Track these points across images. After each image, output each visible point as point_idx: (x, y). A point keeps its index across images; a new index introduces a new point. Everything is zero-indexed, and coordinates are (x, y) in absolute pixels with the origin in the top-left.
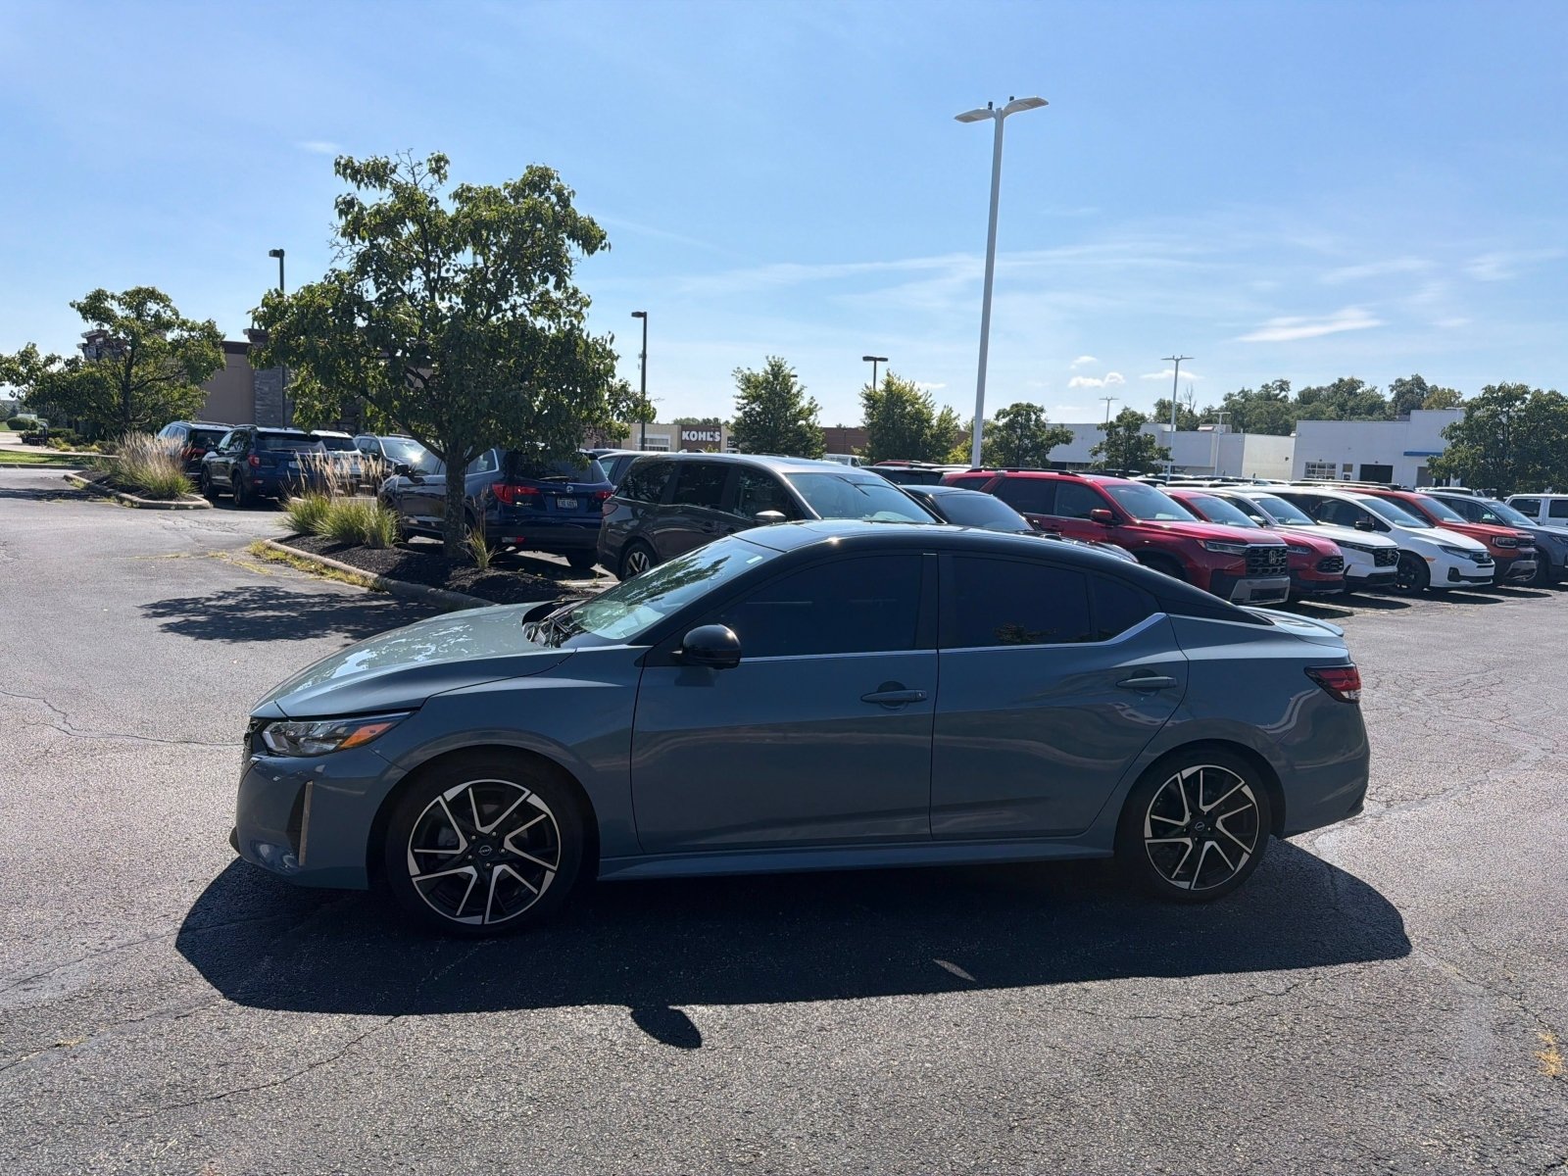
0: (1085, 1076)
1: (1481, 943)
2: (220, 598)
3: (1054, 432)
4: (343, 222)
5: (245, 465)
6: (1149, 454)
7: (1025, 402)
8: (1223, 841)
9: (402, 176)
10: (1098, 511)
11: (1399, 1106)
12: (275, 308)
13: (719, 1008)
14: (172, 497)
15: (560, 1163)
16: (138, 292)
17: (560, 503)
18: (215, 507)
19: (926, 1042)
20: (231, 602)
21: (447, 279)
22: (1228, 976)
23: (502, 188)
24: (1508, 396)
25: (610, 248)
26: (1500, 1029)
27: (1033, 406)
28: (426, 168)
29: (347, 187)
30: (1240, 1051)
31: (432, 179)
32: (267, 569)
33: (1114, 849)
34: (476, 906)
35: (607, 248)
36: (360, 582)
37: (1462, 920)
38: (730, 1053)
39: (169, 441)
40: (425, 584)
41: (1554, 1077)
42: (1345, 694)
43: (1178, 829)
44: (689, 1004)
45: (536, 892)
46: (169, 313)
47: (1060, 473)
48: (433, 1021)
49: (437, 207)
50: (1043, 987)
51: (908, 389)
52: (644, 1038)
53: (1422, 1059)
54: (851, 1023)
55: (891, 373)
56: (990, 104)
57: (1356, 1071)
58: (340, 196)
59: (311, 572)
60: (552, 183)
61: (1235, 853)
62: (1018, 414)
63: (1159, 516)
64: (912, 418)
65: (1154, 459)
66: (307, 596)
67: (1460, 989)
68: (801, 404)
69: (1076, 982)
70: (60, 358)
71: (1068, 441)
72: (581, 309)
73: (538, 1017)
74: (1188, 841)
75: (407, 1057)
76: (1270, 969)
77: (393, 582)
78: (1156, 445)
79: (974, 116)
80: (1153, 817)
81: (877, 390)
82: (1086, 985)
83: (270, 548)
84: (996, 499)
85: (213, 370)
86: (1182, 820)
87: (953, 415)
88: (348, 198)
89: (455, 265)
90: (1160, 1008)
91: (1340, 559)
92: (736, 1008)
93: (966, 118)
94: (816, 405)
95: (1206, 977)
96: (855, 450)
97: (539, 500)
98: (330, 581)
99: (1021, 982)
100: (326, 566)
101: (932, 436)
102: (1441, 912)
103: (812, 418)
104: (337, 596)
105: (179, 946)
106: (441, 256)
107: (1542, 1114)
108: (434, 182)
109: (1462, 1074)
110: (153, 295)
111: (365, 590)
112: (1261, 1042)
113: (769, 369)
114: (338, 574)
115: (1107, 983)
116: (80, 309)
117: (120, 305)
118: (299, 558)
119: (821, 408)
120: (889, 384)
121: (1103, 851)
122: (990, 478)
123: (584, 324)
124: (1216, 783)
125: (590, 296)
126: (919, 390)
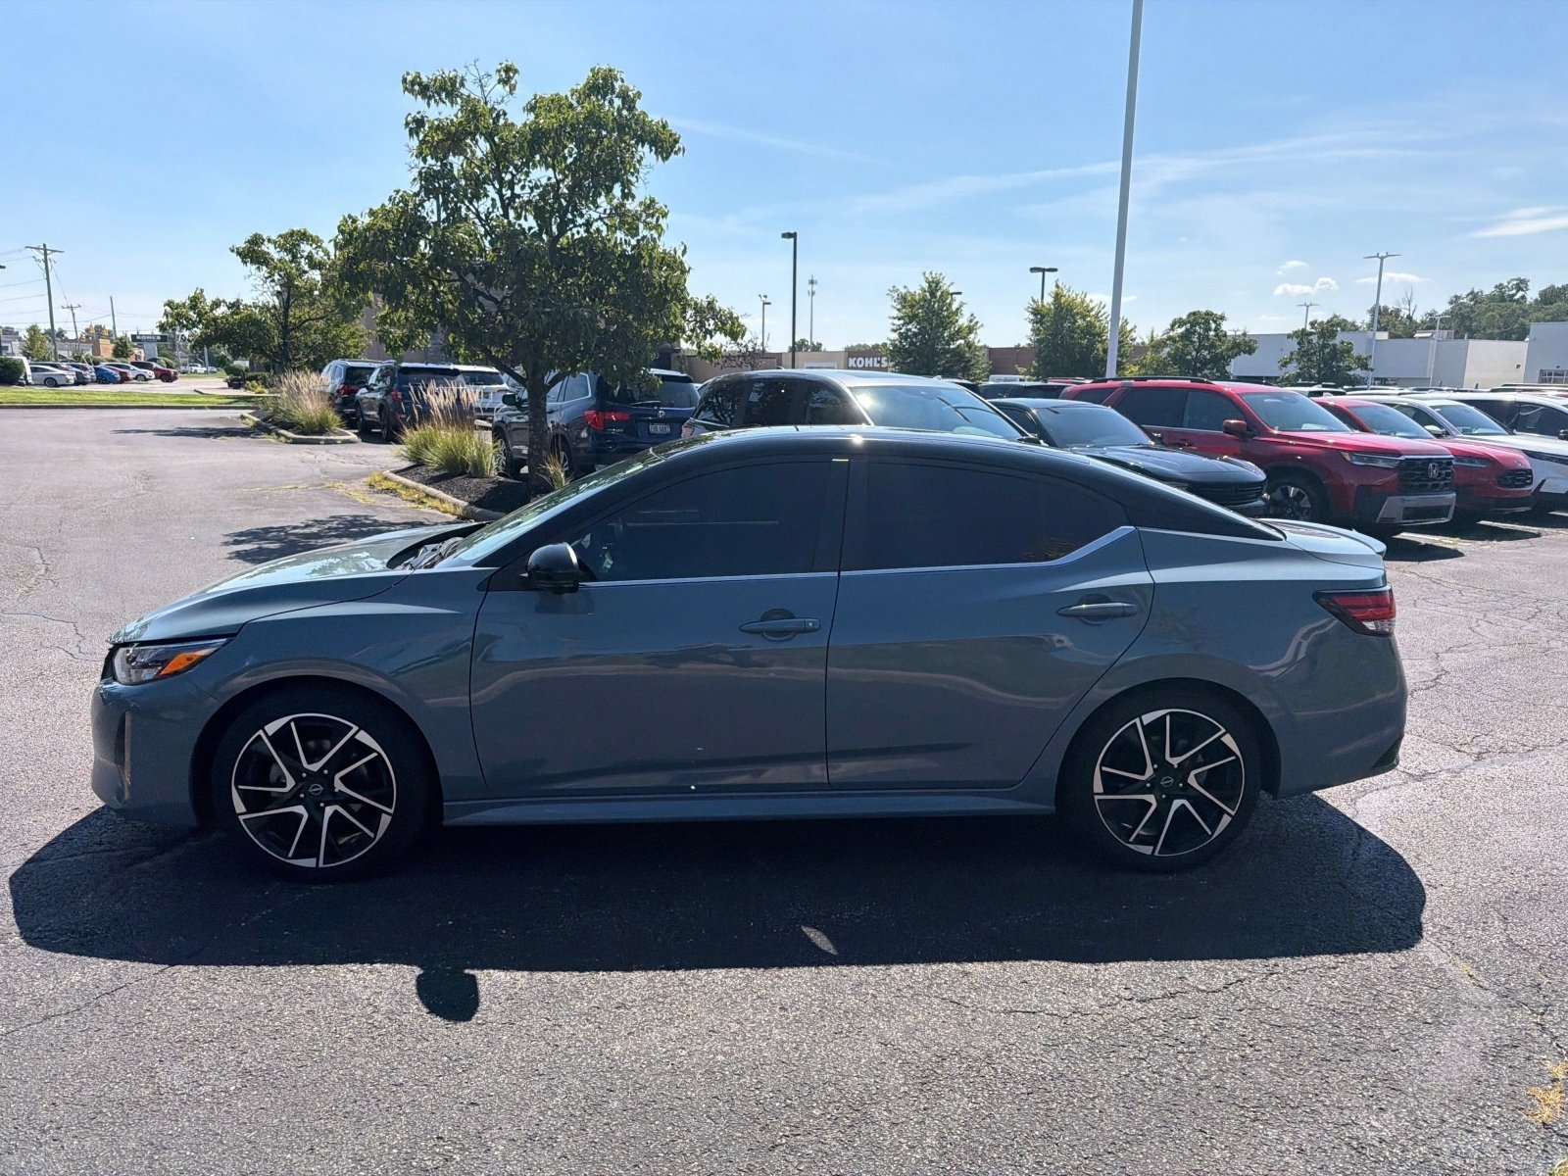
0: (905, 1084)
1: (1521, 937)
2: (307, 526)
3: (1235, 342)
4: (415, 143)
5: (389, 400)
6: (1346, 363)
7: (1203, 310)
8: (1197, 800)
9: (471, 89)
10: (1232, 421)
11: (1301, 1151)
12: (351, 234)
13: (518, 974)
14: (322, 432)
15: (224, 1152)
16: (292, 234)
17: (652, 428)
18: (363, 441)
19: (735, 1027)
20: (315, 530)
21: (519, 196)
22: (1159, 964)
23: (569, 95)
25: (684, 152)
26: (1494, 1054)
27: (1212, 314)
28: (495, 78)
29: (417, 105)
30: (1122, 1062)
31: (502, 90)
32: (371, 499)
33: (1056, 805)
34: (308, 847)
35: (681, 153)
36: (452, 508)
37: (1507, 907)
38: (498, 1030)
39: (329, 378)
41: (1544, 1124)
42: (1370, 625)
43: (1139, 783)
44: (487, 968)
45: (372, 835)
46: (321, 254)
47: (1192, 381)
48: (204, 973)
49: (506, 120)
50: (915, 966)
51: (1079, 300)
52: (416, 1006)
53: (1365, 1088)
54: (660, 1000)
55: (1060, 284)
57: (1265, 1099)
58: (409, 114)
59: (413, 501)
60: (617, 85)
61: (1213, 815)
62: (1196, 323)
63: (1305, 426)
64: (1082, 331)
66: (391, 525)
67: (1463, 996)
69: (958, 962)
70: (224, 302)
71: (1251, 351)
72: (658, 220)
73: (312, 974)
74: (1151, 798)
75: (148, 1013)
76: (1215, 958)
77: (478, 510)
78: (1355, 353)
80: (1104, 769)
81: (1045, 304)
82: (969, 967)
83: (386, 478)
84: (1115, 412)
85: (361, 308)
86: (1143, 774)
87: (1129, 328)
88: (418, 116)
89: (530, 181)
90: (1049, 1001)
92: (539, 975)
94: (977, 323)
95: (1126, 965)
96: (1019, 369)
97: (631, 426)
98: (427, 510)
99: (889, 960)
100: (428, 495)
102: (1482, 895)
103: (972, 336)
105: (12, 881)
106: (514, 172)
108: (504, 93)
109: (1411, 1112)
110: (304, 236)
111: (456, 517)
112: (1156, 1053)
113: (926, 286)
114: (436, 503)
115: (997, 966)
116: (239, 254)
117: (276, 248)
118: (406, 487)
119: (982, 325)
120: (1057, 297)
121: (1041, 807)
122: (1116, 388)
123: (660, 236)
124: (1187, 731)
125: (666, 206)
126: (1091, 301)
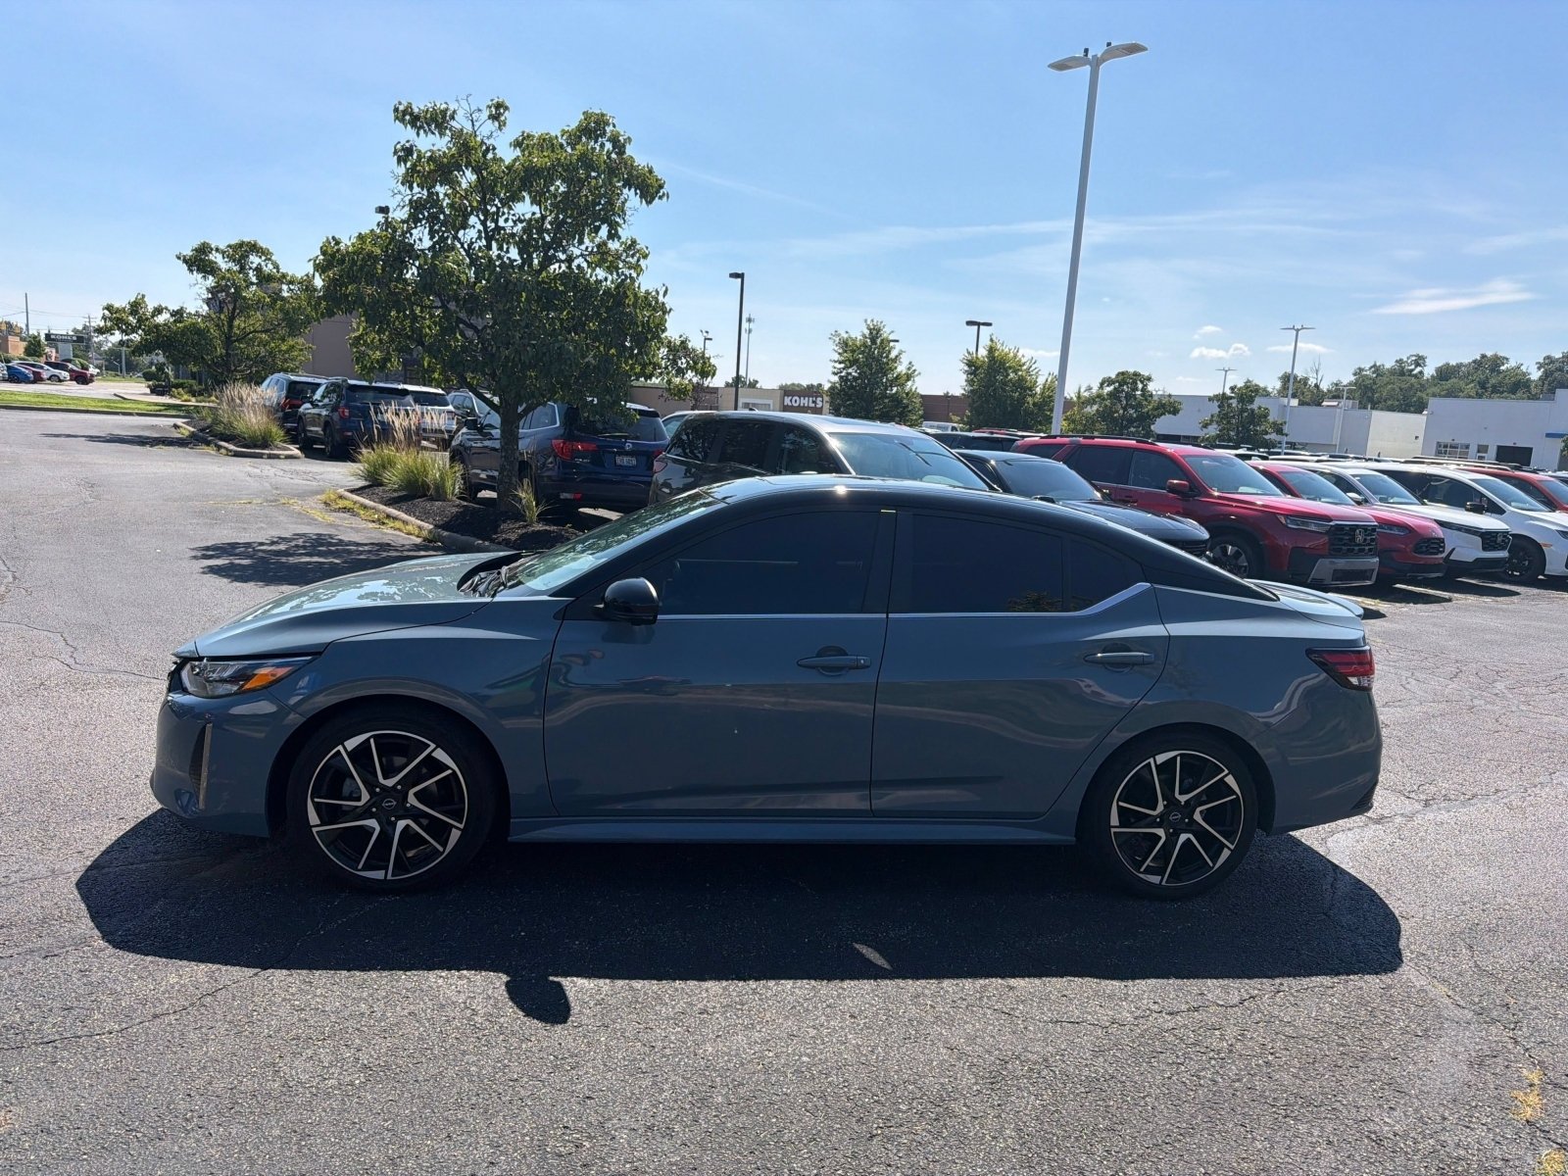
0: (976, 1083)
1: (1486, 963)
2: (273, 543)
3: (1160, 402)
4: (401, 170)
5: (336, 417)
6: (1263, 427)
7: (1131, 370)
8: (1201, 834)
9: (461, 122)
10: (1175, 481)
11: (1330, 1143)
13: (601, 982)
14: (265, 446)
15: (366, 1139)
16: (241, 245)
17: (619, 460)
18: (306, 457)
19: (813, 1032)
20: (282, 547)
21: (503, 228)
22: (1179, 982)
23: (559, 135)
25: (668, 197)
26: (1478, 1063)
27: (1140, 375)
28: (486, 114)
29: (406, 134)
30: (1163, 1067)
31: (491, 126)
32: (332, 518)
33: (1075, 836)
34: (378, 860)
35: (665, 198)
36: (416, 532)
37: (1471, 937)
38: (595, 1032)
39: (270, 391)
40: (474, 536)
41: (1528, 1121)
43: (1149, 819)
44: (572, 976)
45: (441, 849)
46: (270, 266)
47: (1138, 441)
48: (298, 977)
49: (495, 154)
50: (964, 981)
51: (1012, 354)
52: (510, 1009)
53: (1374, 1090)
54: (738, 1007)
55: (994, 339)
56: (1086, 51)
57: (1292, 1099)
58: (399, 143)
59: (373, 522)
60: (609, 129)
61: (1215, 849)
62: (1122, 383)
63: (1242, 489)
64: (1014, 385)
65: (1267, 433)
66: (358, 544)
67: (1445, 1013)
68: (899, 369)
69: (1002, 978)
70: (166, 308)
71: (1175, 412)
72: (638, 260)
73: (406, 979)
74: (1161, 832)
75: (255, 1013)
76: (1228, 977)
77: (446, 533)
78: (1271, 419)
79: (1069, 64)
80: (1121, 804)
81: (979, 356)
82: (1012, 982)
83: (341, 497)
84: (1065, 467)
85: (309, 323)
86: (1154, 809)
88: (408, 145)
89: (514, 215)
90: (1089, 1013)
91: (1442, 541)
92: (620, 983)
93: (1061, 66)
94: (915, 371)
95: (1152, 982)
96: (953, 418)
97: (598, 456)
98: (387, 531)
99: (940, 974)
100: (388, 516)
102: (1448, 925)
104: (389, 545)
105: (79, 885)
106: (499, 205)
107: (1500, 1164)
108: (494, 129)
109: (1416, 1111)
110: (254, 248)
111: (419, 541)
112: (1191, 1059)
113: (867, 332)
114: (398, 524)
115: (1037, 981)
116: (185, 261)
117: (224, 258)
118: (365, 507)
119: (920, 374)
120: (991, 350)
121: (1065, 838)
122: (1064, 445)
123: (638, 275)
124: (1194, 771)
125: (647, 248)
126: (1023, 356)
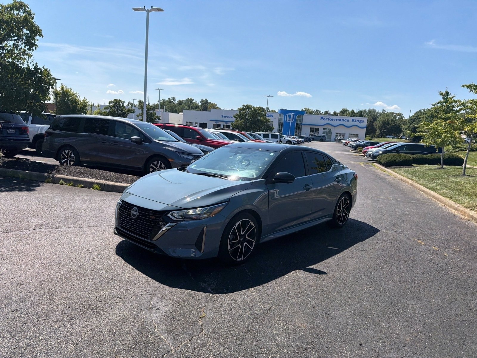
3: (129, 109)
7: (118, 99)
10: (197, 136)
17: (9, 131)
24: (249, 107)
27: (121, 101)
34: (241, 255)
42: (356, 181)
45: (251, 249)
51: (70, 90)
55: (63, 85)
56: (144, 7)
61: (346, 216)
62: (116, 103)
64: (72, 101)
65: (156, 119)
71: (133, 112)
74: (341, 214)
79: (139, 9)
80: (338, 210)
81: (58, 90)
86: (341, 210)
87: (87, 101)
93: (136, 10)
96: (50, 111)
101: (80, 108)
120: (63, 89)
121: (332, 218)
126: (74, 91)
